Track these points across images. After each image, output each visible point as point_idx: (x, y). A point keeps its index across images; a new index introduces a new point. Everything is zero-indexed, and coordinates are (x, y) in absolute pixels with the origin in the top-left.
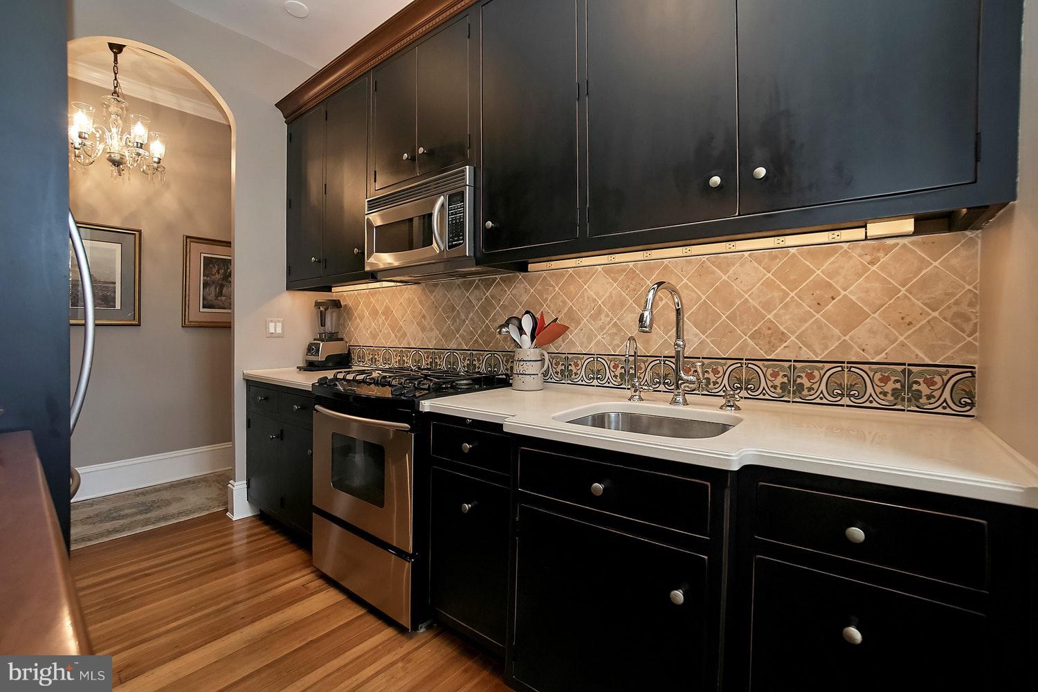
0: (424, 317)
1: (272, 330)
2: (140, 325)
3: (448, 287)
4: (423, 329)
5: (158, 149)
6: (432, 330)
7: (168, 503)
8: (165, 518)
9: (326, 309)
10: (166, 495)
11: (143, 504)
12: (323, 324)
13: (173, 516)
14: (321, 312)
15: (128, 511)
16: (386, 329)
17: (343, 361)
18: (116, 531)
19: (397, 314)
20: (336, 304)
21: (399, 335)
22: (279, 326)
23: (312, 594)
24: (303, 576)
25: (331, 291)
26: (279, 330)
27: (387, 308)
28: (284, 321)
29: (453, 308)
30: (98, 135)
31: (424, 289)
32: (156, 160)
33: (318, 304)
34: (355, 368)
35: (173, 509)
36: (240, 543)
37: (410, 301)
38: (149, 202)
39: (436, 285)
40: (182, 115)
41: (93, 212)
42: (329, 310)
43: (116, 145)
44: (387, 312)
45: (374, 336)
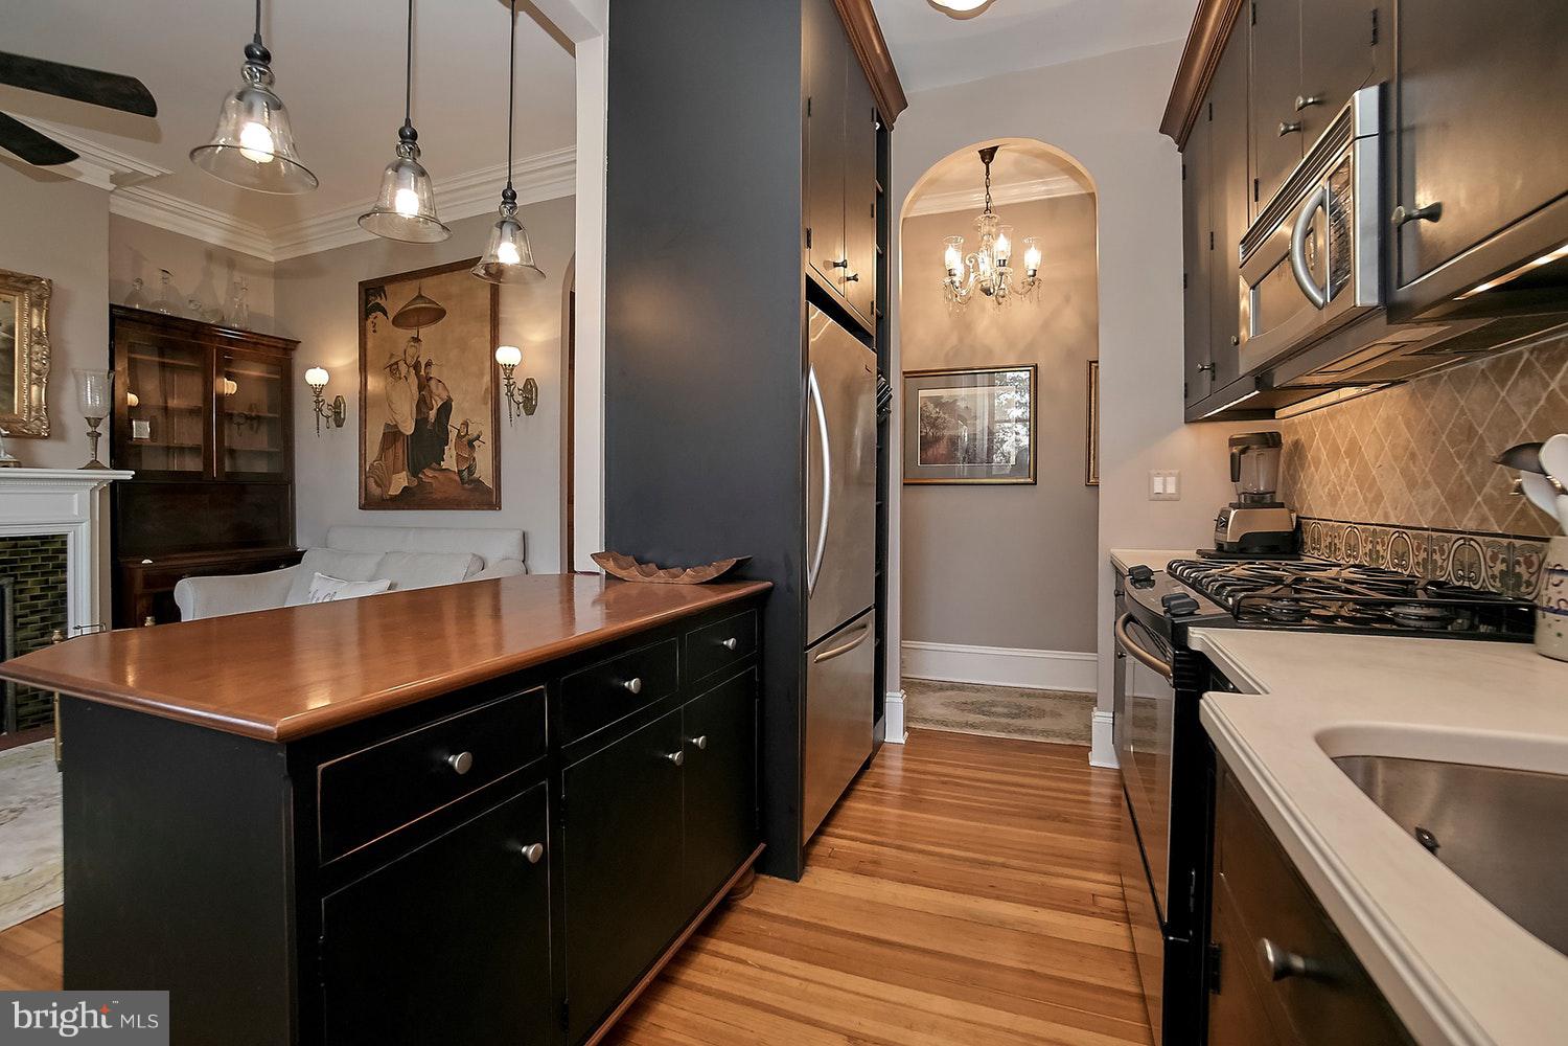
0: (1413, 456)
1: (1158, 488)
2: (1036, 484)
3: (1461, 382)
4: (1412, 485)
5: (1033, 258)
6: (1426, 485)
7: (1041, 714)
8: (1023, 731)
9: (1243, 451)
10: (1048, 705)
11: (1019, 707)
12: (1235, 477)
13: (1033, 732)
14: (1233, 455)
15: (1000, 710)
16: (1352, 488)
17: (1289, 544)
18: (973, 726)
19: (1368, 454)
20: (1272, 441)
21: (1370, 496)
22: (1171, 481)
23: (1093, 914)
24: (1107, 883)
25: (1273, 417)
26: (1171, 489)
27: (1353, 443)
28: (1179, 473)
29: (1470, 432)
30: (971, 265)
31: (1413, 394)
32: (1031, 273)
33: (1233, 442)
34: (1306, 560)
35: (1037, 724)
36: (1100, 800)
37: (1389, 423)
38: (1046, 326)
39: (1435, 381)
40: (1053, 204)
41: (990, 352)
42: (1252, 453)
43: (987, 268)
44: (1353, 450)
45: (1334, 499)
